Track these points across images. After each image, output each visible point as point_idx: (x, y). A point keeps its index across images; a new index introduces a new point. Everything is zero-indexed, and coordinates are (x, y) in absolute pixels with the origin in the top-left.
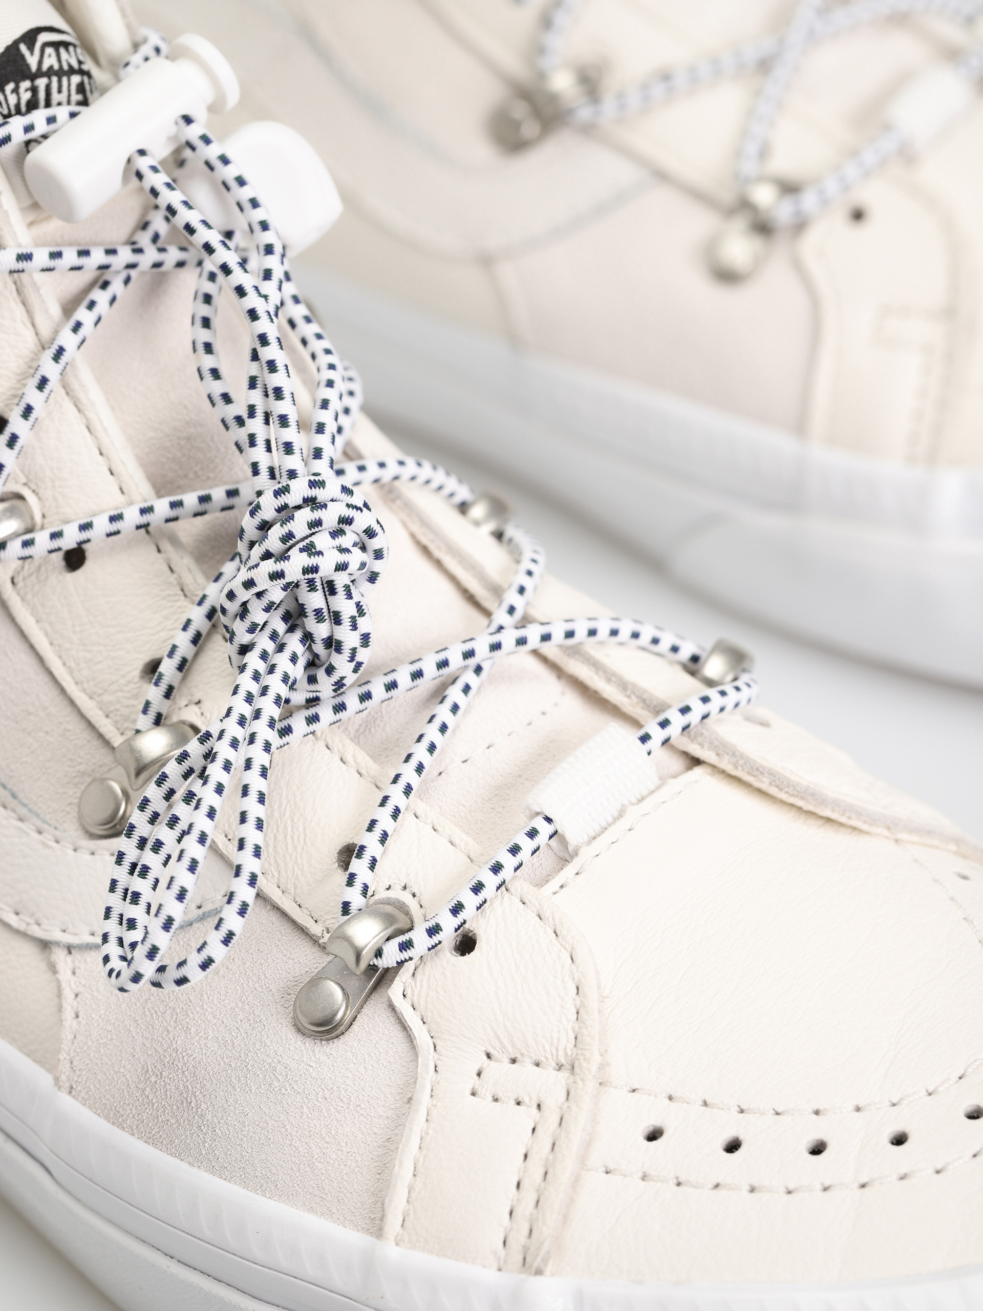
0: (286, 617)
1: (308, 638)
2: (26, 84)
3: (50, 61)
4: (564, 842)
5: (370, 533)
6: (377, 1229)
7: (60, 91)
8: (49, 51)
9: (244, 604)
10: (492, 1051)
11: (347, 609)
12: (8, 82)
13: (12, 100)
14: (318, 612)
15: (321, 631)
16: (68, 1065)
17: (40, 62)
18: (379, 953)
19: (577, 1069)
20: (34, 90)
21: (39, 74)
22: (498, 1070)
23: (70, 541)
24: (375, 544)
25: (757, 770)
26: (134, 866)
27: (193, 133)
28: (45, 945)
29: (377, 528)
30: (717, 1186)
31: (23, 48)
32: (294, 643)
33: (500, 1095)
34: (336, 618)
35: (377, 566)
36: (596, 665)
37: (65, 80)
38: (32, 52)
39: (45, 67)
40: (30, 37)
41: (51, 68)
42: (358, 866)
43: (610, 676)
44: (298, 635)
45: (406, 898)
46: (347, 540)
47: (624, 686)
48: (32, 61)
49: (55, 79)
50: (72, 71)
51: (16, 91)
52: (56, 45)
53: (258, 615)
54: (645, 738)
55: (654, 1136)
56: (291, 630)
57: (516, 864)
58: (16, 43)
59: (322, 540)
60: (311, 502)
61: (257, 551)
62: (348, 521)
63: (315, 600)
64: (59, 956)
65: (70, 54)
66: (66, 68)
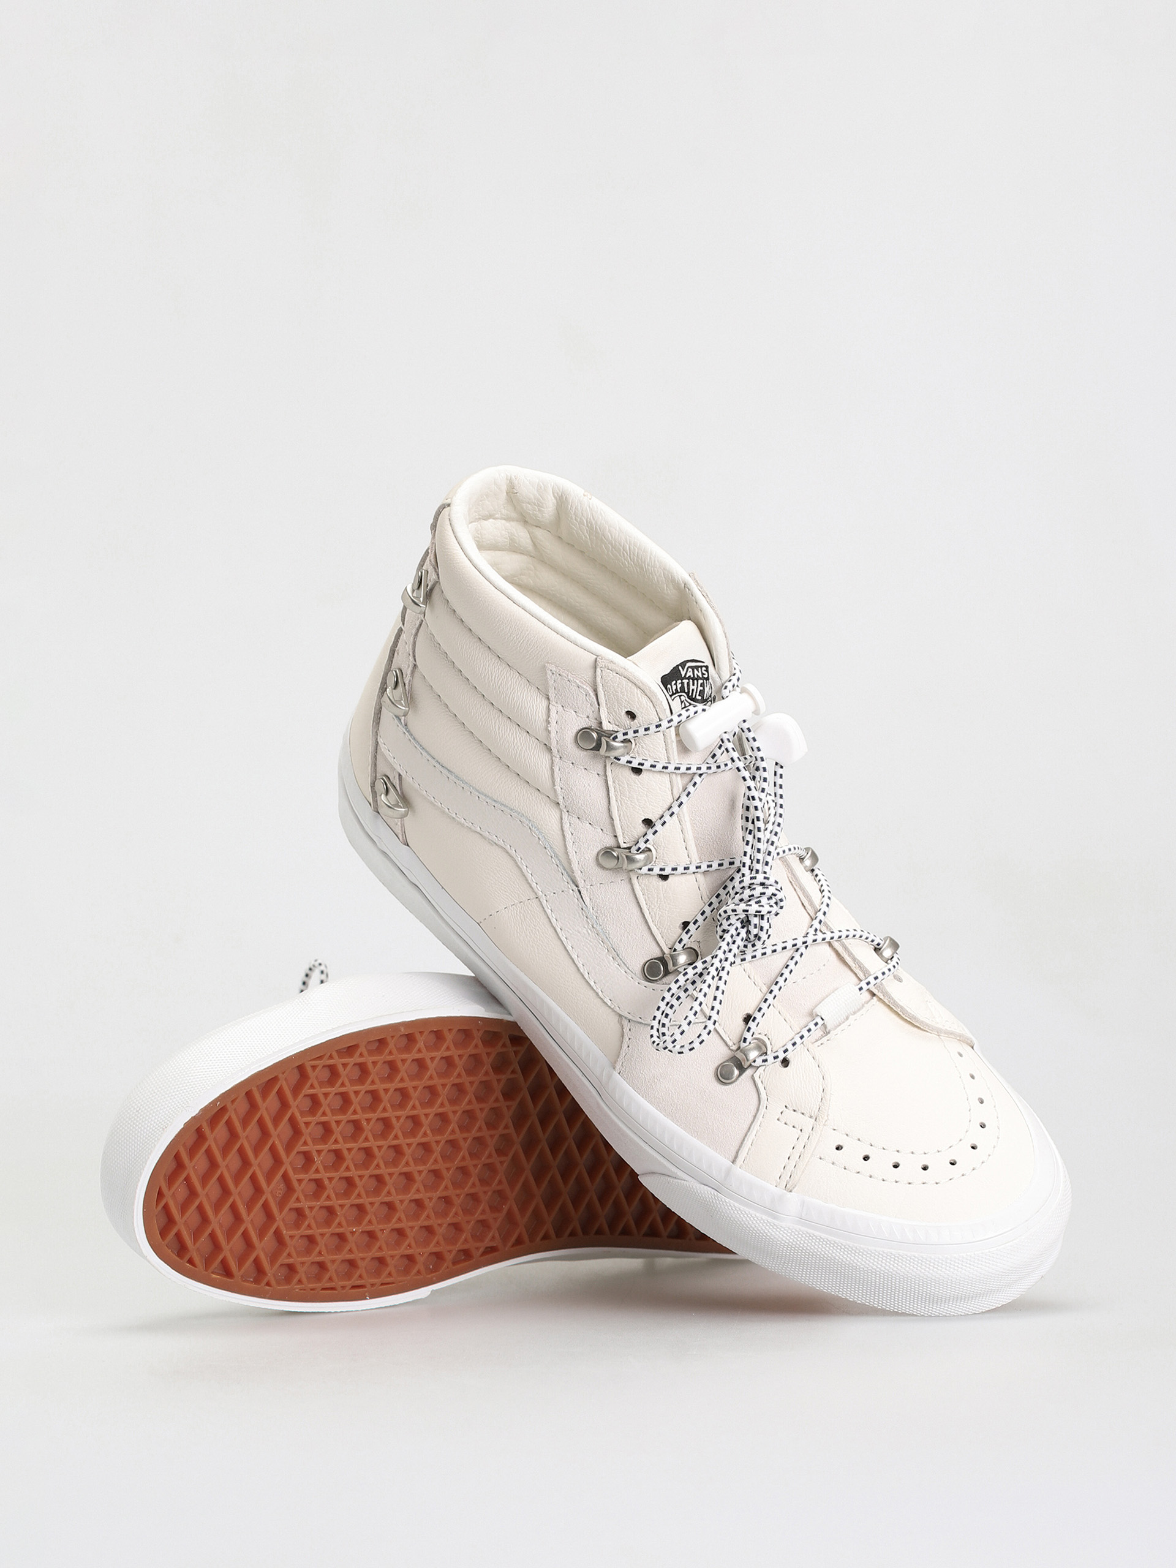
0: (742, 922)
1: (748, 932)
2: (679, 681)
3: (690, 674)
4: (826, 1027)
5: (781, 900)
7: (693, 685)
8: (690, 670)
9: (729, 916)
10: (787, 1106)
11: (764, 924)
12: (673, 681)
13: (674, 687)
14: (756, 925)
15: (755, 931)
16: (621, 1064)
17: (686, 674)
18: (754, 1061)
19: (817, 1120)
20: (682, 683)
21: (685, 678)
22: (788, 1113)
24: (782, 904)
25: (897, 1005)
26: (668, 1003)
28: (621, 1016)
29: (784, 899)
30: (858, 1172)
31: (680, 667)
32: (743, 932)
33: (788, 1123)
34: (762, 929)
35: (780, 911)
36: (846, 948)
37: (696, 681)
38: (683, 670)
39: (687, 676)
40: (683, 664)
41: (690, 676)
42: (751, 1024)
43: (850, 954)
44: (745, 930)
45: (765, 1039)
46: (772, 902)
47: (854, 959)
48: (683, 673)
49: (691, 681)
50: (698, 679)
51: (676, 684)
52: (693, 668)
53: (733, 920)
54: (861, 989)
55: (838, 1148)
56: (743, 927)
57: (809, 1036)
58: (678, 666)
59: (764, 900)
60: (762, 884)
61: (738, 897)
62: (774, 895)
63: (755, 921)
64: (625, 1022)
65: (698, 672)
66: (696, 677)
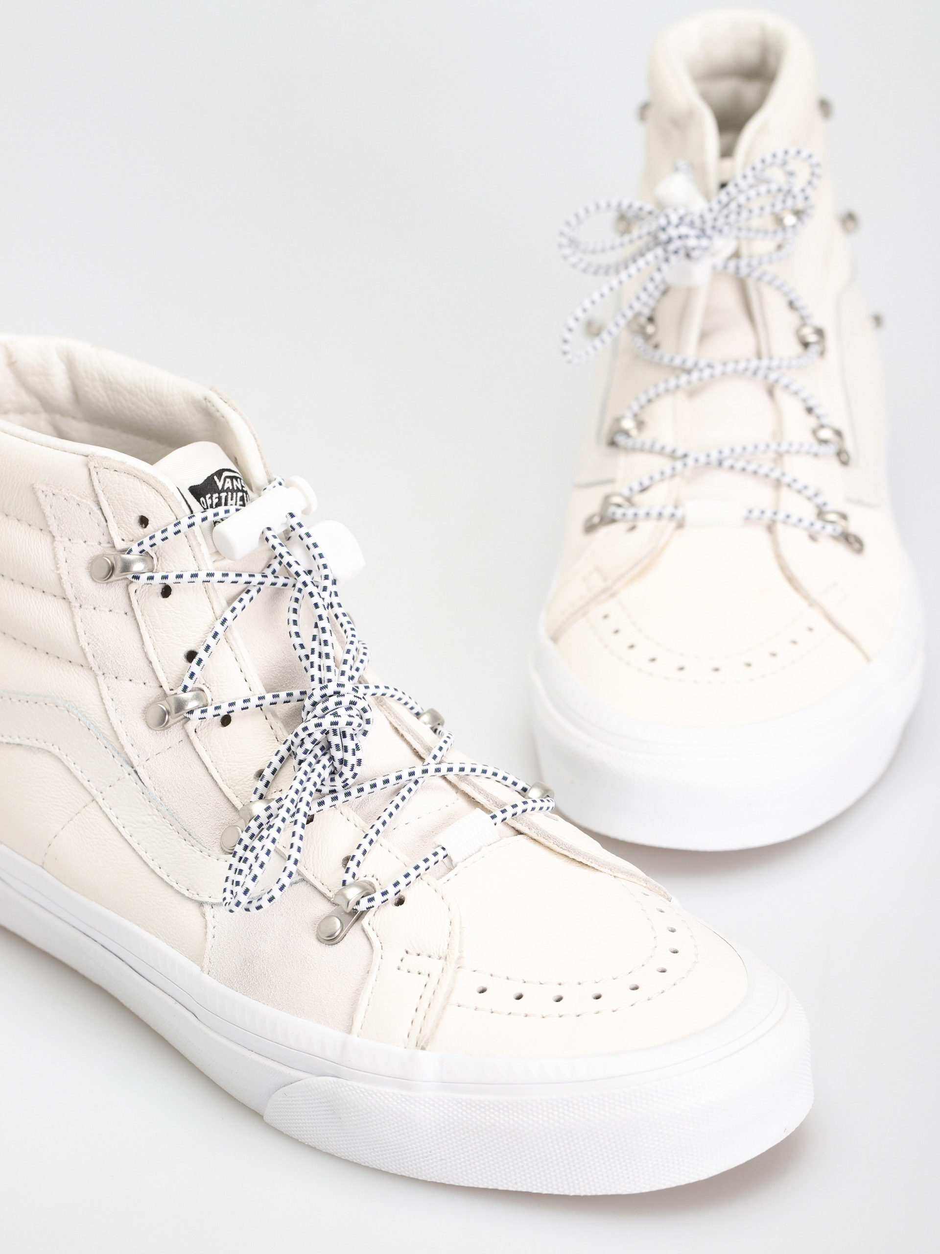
0: (322, 749)
1: (332, 758)
2: (216, 495)
3: (228, 484)
4: (451, 861)
5: (364, 710)
6: (349, 1031)
7: (232, 500)
8: (228, 480)
9: (302, 740)
10: (408, 950)
11: (351, 745)
12: (207, 494)
13: (209, 502)
14: (337, 746)
15: (338, 755)
16: (208, 961)
17: (223, 485)
18: (358, 903)
19: (448, 959)
20: (220, 498)
21: (223, 490)
22: (411, 959)
23: (223, 712)
24: (366, 716)
25: (548, 837)
27: (294, 522)
28: (201, 904)
29: (368, 708)
30: (510, 1013)
31: (216, 478)
32: (325, 760)
33: (411, 970)
34: (346, 749)
35: (367, 727)
36: (474, 786)
37: (235, 494)
38: (220, 481)
39: (225, 488)
40: (219, 473)
41: (228, 488)
42: (352, 864)
44: (328, 756)
45: (373, 881)
46: (353, 712)
48: (220, 484)
49: (230, 494)
50: (238, 490)
51: (211, 498)
52: (231, 478)
53: (308, 745)
54: (493, 817)
55: (482, 991)
56: (324, 755)
57: (426, 867)
58: (212, 476)
59: (341, 711)
60: (337, 693)
61: (311, 715)
62: (354, 703)
63: (335, 740)
64: (207, 909)
65: (238, 482)
66: (235, 488)
